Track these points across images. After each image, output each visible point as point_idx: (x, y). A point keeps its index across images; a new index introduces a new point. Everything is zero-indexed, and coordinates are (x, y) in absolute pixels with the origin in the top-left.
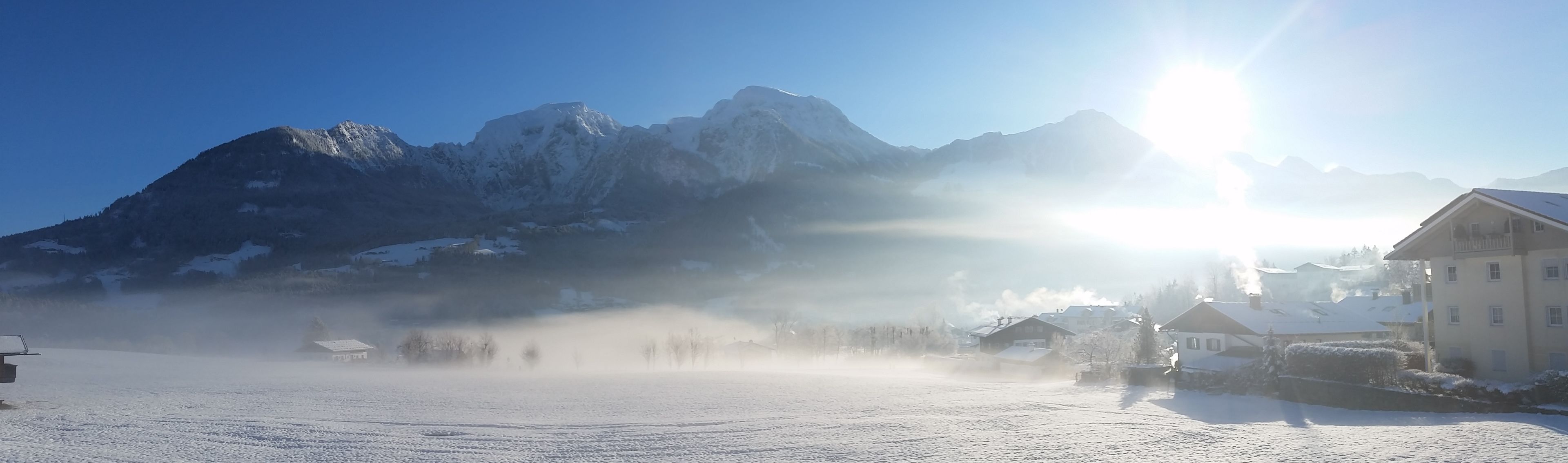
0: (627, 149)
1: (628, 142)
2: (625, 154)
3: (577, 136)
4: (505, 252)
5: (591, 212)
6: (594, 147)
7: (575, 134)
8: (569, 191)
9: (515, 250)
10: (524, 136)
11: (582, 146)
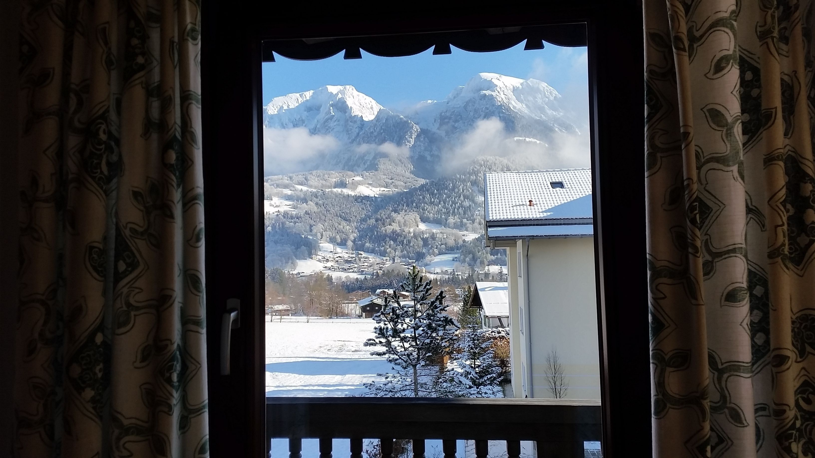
0: (383, 128)
1: (384, 121)
2: (382, 131)
3: (347, 114)
4: (278, 210)
5: (354, 179)
6: (361, 124)
7: (345, 112)
8: (339, 160)
9: (287, 208)
10: (306, 112)
11: (350, 123)
